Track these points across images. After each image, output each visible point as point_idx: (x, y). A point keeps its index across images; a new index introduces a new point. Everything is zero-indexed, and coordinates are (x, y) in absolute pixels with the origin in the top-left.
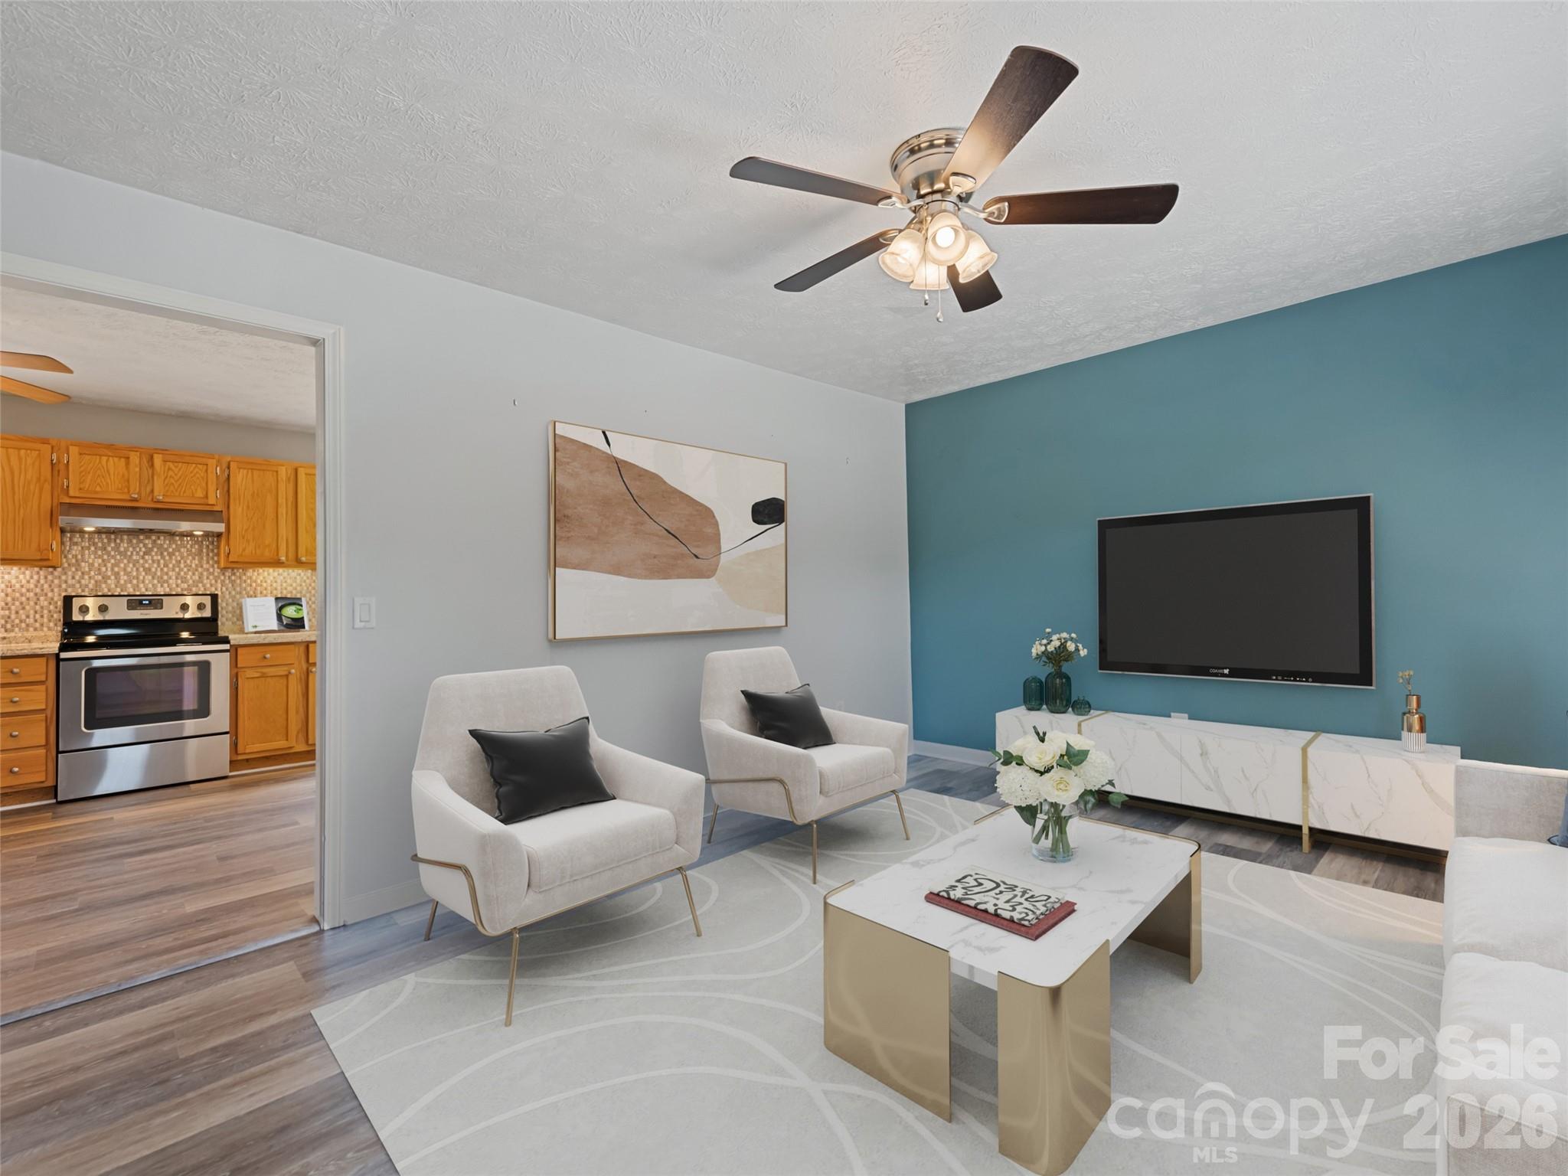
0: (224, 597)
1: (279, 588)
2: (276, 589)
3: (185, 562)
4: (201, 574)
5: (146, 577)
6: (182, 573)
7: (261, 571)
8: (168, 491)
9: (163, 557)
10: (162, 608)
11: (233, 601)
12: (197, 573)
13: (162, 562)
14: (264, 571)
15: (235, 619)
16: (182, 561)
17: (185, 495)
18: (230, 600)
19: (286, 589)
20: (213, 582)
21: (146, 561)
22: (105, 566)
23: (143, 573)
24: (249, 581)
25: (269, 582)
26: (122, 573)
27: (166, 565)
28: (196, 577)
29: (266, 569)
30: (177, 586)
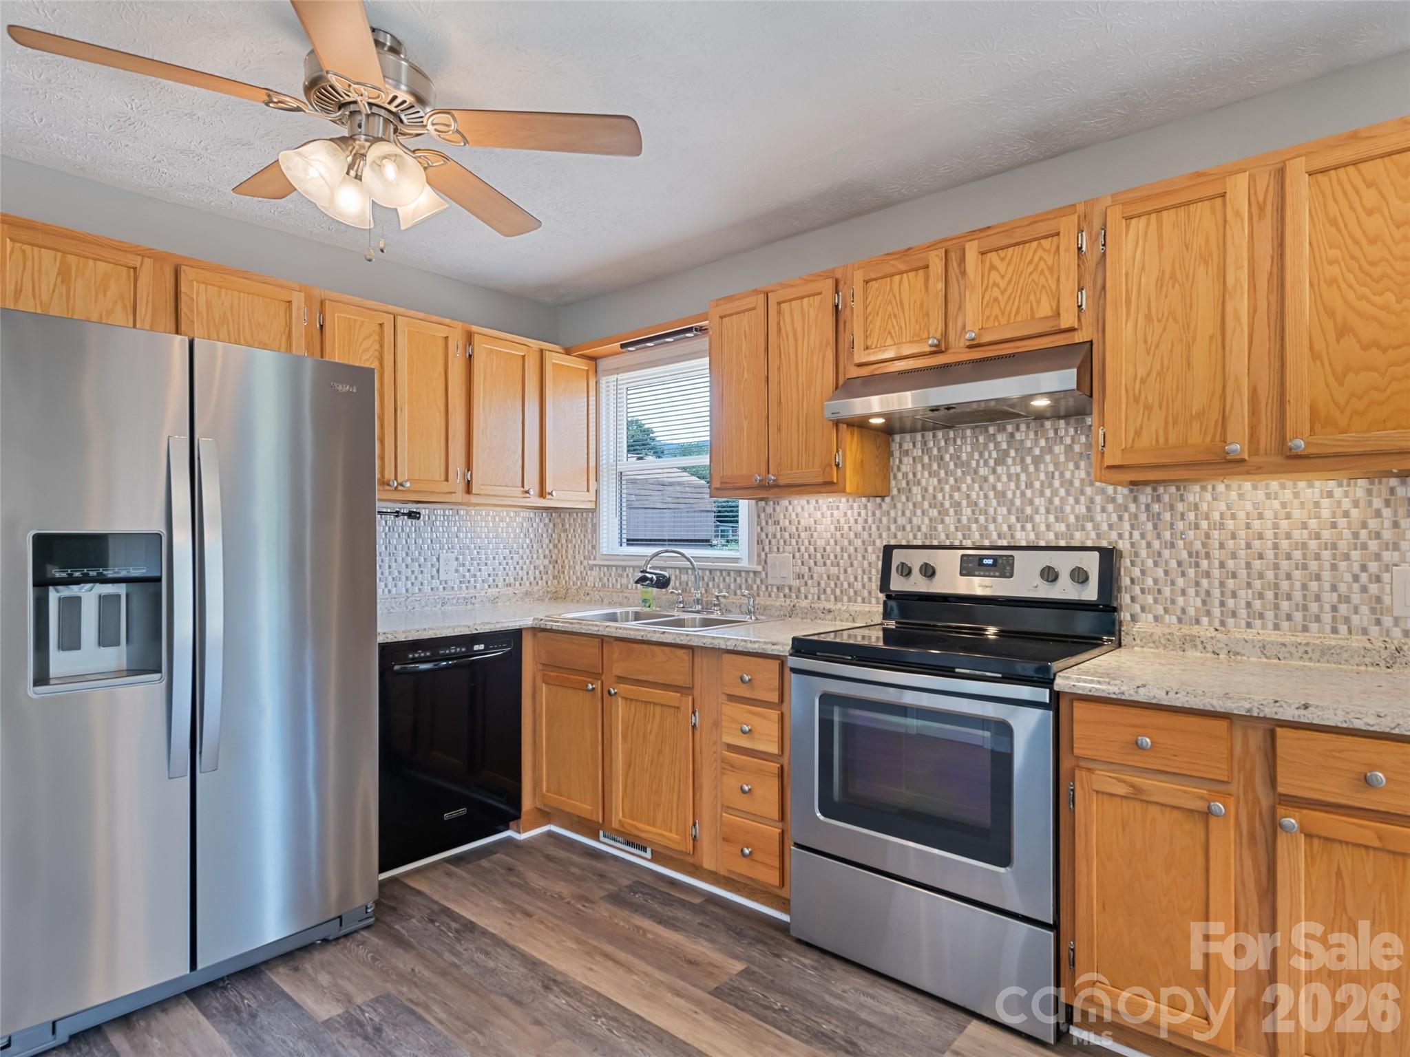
0: (1137, 554)
1: (1269, 534)
2: (1261, 537)
3: (1062, 475)
4: (1092, 501)
5: (999, 509)
6: (1057, 501)
7: (1221, 488)
8: (988, 318)
9: (1025, 469)
10: (1011, 576)
11: (1156, 564)
12: (1082, 499)
13: (1023, 477)
14: (1228, 487)
15: (1160, 610)
16: (1057, 474)
17: (1019, 318)
18: (1150, 563)
19: (1288, 536)
20: (1114, 518)
21: (999, 479)
22: (942, 490)
23: (994, 502)
24: (1191, 516)
25: (1242, 515)
26: (964, 503)
27: (1029, 485)
28: (1082, 509)
29: (1234, 483)
30: (1048, 527)
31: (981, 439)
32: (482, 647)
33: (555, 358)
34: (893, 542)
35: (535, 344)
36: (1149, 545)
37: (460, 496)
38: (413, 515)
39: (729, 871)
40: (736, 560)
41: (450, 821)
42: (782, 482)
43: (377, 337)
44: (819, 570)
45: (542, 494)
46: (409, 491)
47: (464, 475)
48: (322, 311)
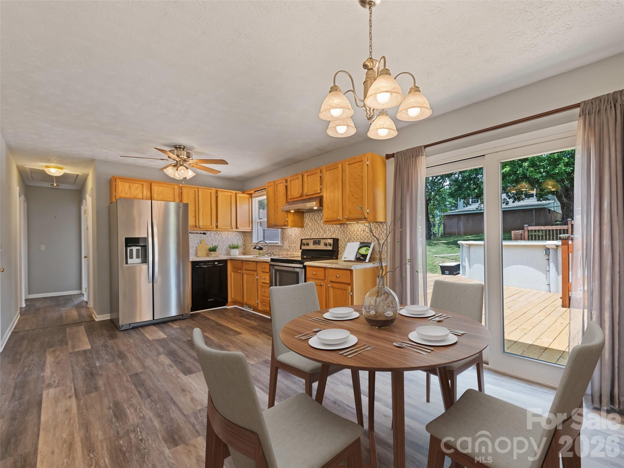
8: (308, 190)
10: (320, 245)
12: (333, 228)
17: (312, 190)
20: (338, 232)
24: (349, 231)
31: (318, 215)
32: (217, 263)
33: (240, 195)
34: (302, 238)
35: (234, 192)
36: (343, 238)
37: (215, 229)
38: (204, 234)
39: (263, 309)
40: (277, 243)
41: (210, 301)
42: (278, 225)
43: (194, 194)
44: (293, 245)
45: (237, 228)
46: (202, 228)
47: (216, 224)
48: (181, 189)
